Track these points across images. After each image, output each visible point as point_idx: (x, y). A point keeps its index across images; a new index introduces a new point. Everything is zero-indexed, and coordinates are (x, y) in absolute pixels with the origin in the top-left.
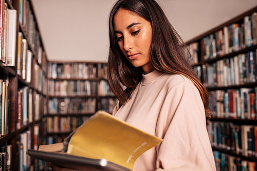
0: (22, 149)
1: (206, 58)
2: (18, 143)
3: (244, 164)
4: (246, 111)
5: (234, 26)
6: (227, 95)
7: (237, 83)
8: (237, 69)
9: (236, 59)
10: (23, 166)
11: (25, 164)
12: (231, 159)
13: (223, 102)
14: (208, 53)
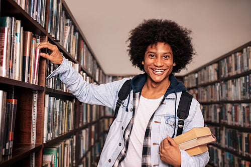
0: (83, 139)
1: (222, 76)
2: (80, 135)
3: (243, 162)
4: (244, 122)
5: (238, 54)
6: (233, 108)
7: (240, 99)
8: (239, 88)
9: (239, 80)
10: (83, 150)
11: (84, 148)
12: (236, 158)
13: (231, 113)
14: (223, 73)
